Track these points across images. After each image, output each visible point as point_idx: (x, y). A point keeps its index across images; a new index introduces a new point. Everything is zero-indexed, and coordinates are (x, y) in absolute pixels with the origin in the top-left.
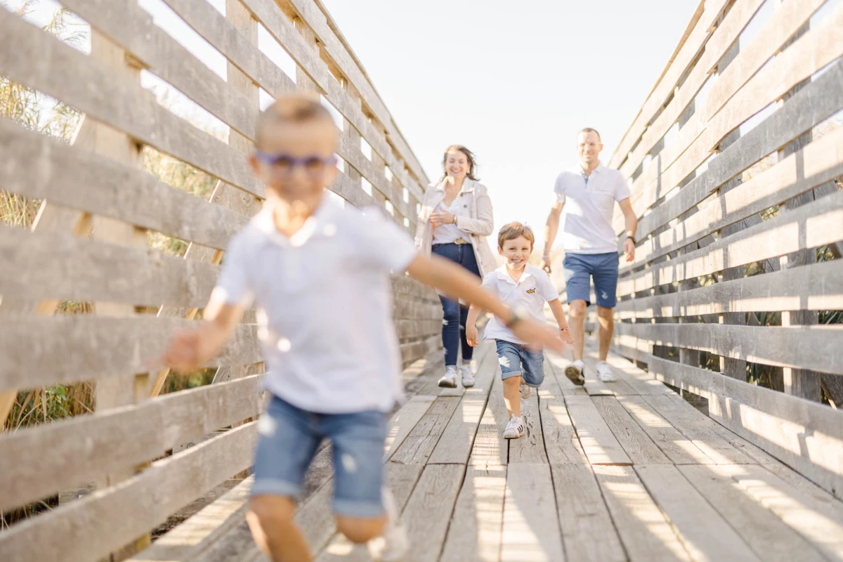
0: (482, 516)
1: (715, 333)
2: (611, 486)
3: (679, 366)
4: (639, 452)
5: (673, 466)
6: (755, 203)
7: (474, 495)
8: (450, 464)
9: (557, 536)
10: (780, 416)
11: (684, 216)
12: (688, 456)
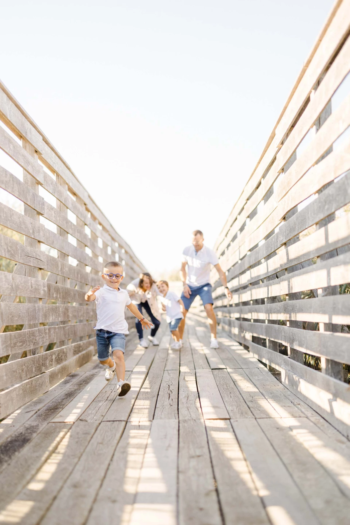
0: (131, 458)
1: (284, 332)
2: (215, 435)
3: (266, 350)
4: (235, 409)
5: (254, 419)
6: (304, 255)
7: (128, 444)
8: (116, 421)
9: (174, 472)
10: (319, 387)
11: (268, 257)
12: (264, 412)
